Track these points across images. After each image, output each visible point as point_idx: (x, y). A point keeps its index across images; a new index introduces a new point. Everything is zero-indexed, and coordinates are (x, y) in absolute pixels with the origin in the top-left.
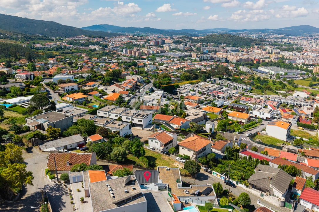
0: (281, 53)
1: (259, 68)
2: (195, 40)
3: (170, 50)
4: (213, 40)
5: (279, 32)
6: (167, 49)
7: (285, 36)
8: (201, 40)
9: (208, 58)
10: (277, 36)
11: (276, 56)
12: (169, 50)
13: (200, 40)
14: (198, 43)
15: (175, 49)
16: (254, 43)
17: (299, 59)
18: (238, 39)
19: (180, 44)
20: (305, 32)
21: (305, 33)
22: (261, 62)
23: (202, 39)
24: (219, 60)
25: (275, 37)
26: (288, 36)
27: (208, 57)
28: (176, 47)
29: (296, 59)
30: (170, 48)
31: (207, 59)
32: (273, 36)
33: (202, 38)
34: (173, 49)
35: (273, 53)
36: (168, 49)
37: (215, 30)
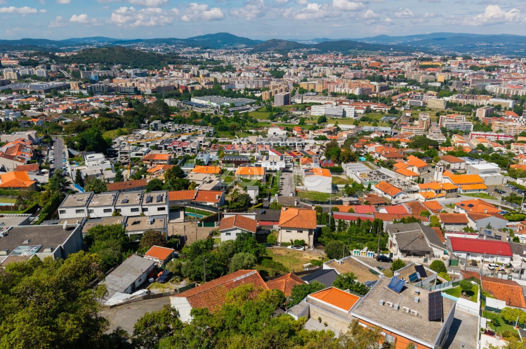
0: (211, 75)
1: (192, 100)
2: (62, 58)
3: (18, 79)
4: (96, 58)
5: (190, 42)
6: (13, 78)
7: (201, 48)
8: (73, 59)
9: (103, 90)
10: (190, 49)
11: (207, 79)
12: (16, 78)
13: (71, 58)
14: (70, 63)
15: (29, 76)
16: (165, 60)
17: (238, 83)
18: (138, 55)
19: (37, 67)
20: (224, 43)
21: (226, 45)
22: (189, 90)
23: (75, 56)
24: (123, 91)
25: (188, 52)
26: (206, 49)
27: (103, 88)
28: (30, 72)
29: (235, 82)
30: (18, 74)
31: (101, 90)
32: (185, 50)
33: (75, 54)
34: (25, 77)
35: (201, 76)
36: (14, 76)
37: (86, 41)
